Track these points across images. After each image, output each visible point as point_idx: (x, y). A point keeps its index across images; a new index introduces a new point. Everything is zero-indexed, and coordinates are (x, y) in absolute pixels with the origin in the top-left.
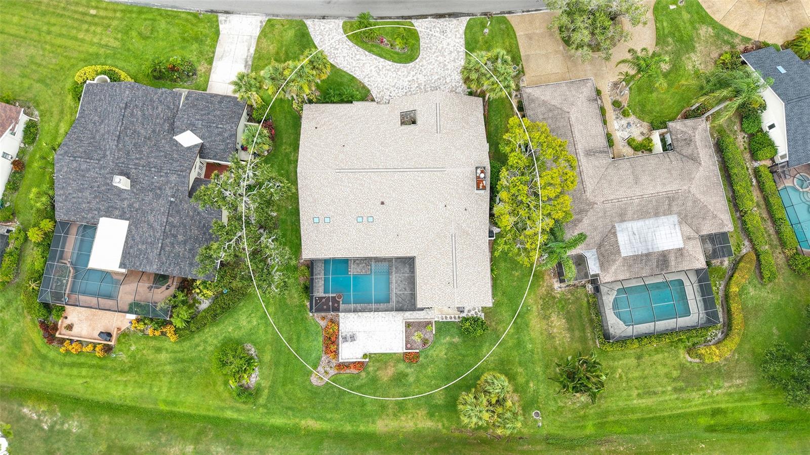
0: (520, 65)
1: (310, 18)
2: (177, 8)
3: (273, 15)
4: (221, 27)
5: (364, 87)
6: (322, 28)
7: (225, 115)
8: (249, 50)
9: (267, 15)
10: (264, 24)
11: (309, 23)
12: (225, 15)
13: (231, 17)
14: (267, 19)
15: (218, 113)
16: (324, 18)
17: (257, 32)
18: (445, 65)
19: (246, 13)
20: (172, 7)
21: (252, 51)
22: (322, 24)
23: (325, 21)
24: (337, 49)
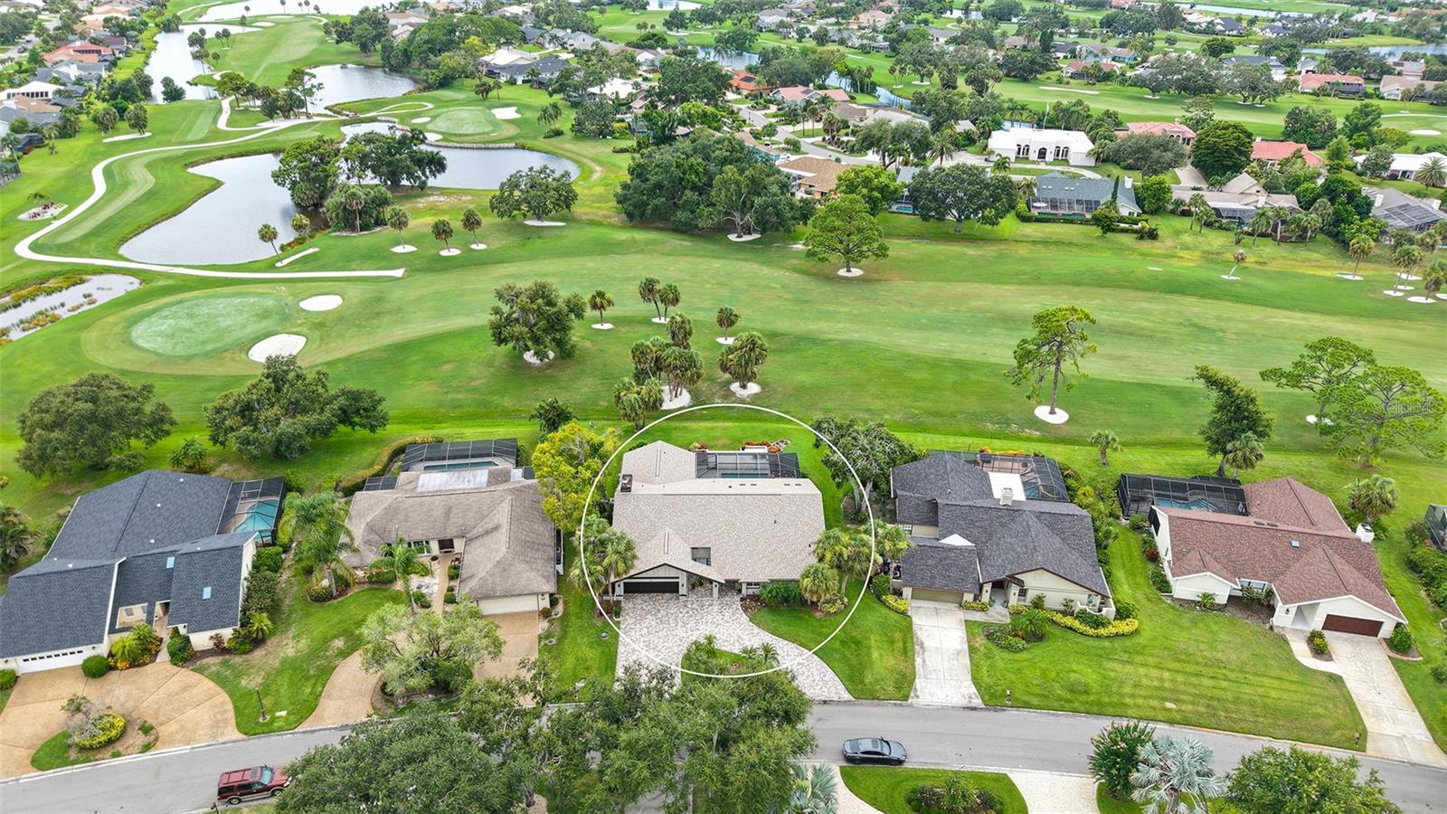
0: (542, 644)
1: (845, 702)
2: (1053, 715)
3: (901, 705)
4: (974, 690)
5: (758, 625)
6: (824, 689)
7: (922, 559)
8: (924, 661)
9: (911, 706)
10: (912, 694)
11: (847, 696)
12: (974, 705)
13: (964, 702)
14: (910, 700)
15: (930, 562)
16: (825, 702)
17: (919, 683)
18: (647, 646)
19: (943, 708)
20: (1058, 715)
21: (918, 661)
22: (826, 694)
23: (823, 698)
24: (799, 664)
